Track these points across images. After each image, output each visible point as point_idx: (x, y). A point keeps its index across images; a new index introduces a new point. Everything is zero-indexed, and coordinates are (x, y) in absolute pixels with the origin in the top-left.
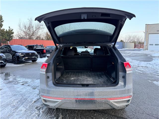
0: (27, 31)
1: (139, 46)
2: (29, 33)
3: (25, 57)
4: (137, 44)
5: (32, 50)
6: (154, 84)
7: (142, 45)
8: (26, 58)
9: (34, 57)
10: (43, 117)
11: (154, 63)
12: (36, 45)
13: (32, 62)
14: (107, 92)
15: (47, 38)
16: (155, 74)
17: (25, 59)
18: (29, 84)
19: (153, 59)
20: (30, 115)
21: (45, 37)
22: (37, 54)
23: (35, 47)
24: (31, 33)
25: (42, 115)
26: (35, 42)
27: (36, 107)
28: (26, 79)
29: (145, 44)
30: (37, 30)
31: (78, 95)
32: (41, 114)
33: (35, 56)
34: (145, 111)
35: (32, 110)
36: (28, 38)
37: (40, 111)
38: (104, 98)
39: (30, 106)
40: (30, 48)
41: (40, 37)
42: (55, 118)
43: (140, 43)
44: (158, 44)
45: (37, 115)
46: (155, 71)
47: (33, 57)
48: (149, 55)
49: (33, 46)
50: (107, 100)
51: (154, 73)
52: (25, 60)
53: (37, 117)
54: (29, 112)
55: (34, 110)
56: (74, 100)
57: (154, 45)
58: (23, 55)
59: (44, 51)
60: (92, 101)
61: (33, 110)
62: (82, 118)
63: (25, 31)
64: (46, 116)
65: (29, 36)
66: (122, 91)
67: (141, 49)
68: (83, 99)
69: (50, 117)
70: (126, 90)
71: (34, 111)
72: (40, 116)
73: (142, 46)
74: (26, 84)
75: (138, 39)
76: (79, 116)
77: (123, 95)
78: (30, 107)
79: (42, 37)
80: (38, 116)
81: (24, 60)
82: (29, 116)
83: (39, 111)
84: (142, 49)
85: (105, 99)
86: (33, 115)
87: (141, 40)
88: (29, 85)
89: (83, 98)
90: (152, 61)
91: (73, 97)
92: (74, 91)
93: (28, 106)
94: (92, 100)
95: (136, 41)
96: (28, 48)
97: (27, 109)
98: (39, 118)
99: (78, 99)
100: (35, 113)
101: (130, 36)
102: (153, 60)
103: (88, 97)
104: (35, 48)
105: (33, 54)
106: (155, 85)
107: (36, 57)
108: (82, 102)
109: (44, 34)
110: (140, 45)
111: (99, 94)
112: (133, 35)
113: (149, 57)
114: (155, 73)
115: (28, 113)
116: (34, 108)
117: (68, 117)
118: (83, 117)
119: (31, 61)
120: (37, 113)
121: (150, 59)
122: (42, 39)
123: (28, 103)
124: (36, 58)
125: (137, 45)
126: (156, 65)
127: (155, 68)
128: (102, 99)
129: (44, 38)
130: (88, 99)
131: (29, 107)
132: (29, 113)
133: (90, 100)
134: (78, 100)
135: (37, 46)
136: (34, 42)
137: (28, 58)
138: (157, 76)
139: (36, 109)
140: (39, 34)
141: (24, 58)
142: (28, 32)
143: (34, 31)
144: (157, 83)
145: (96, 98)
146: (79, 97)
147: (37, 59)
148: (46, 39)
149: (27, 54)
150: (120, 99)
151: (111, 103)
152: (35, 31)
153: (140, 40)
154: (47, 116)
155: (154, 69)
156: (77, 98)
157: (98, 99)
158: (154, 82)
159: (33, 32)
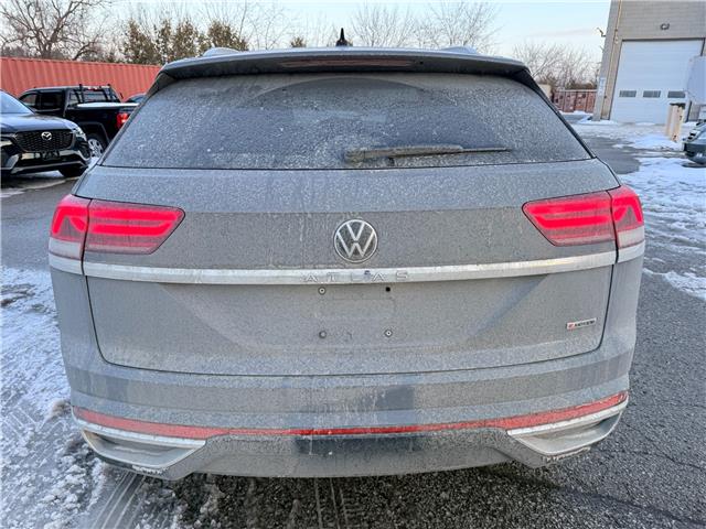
0: (26, 14)
1: (572, 102)
2: (39, 25)
3: (20, 152)
4: (560, 90)
5: (59, 114)
6: (668, 285)
7: (584, 96)
8: (26, 156)
9: (72, 152)
10: (107, 511)
11: (649, 183)
12: (75, 90)
13: (60, 178)
14: (496, 385)
15: (137, 53)
16: (665, 234)
17: (21, 163)
18: (37, 302)
19: (641, 160)
20: (32, 497)
21: (123, 49)
22: (84, 136)
23: (71, 101)
24: (47, 27)
25: (104, 494)
26: (74, 71)
27: (68, 440)
28: (27, 272)
29: (601, 91)
30: (80, 7)
31: (310, 410)
32: (99, 487)
33: (76, 148)
34: (652, 437)
35: (45, 461)
36: (33, 51)
37: (95, 471)
38: (471, 423)
39: (36, 437)
40: (47, 102)
41: (100, 49)
42: (180, 509)
43: (574, 85)
44: (656, 93)
45: (72, 498)
46: (661, 219)
47: (62, 153)
48: (618, 141)
49: (63, 93)
50: (492, 429)
51: (656, 227)
52: (21, 169)
53: (70, 510)
54: (25, 479)
55: (59, 465)
56: (289, 438)
57: (640, 94)
58: (9, 143)
59: (122, 119)
60: (401, 438)
61: (50, 461)
62: (333, 498)
63: (15, 14)
64: (125, 499)
65: (39, 41)
66: (584, 369)
67: (576, 113)
68: (344, 431)
69: (152, 505)
70: (604, 362)
71: (55, 472)
72: (93, 501)
73: (584, 100)
74: (22, 301)
75: (568, 68)
76: (317, 491)
77: (586, 394)
78: (37, 444)
79: (106, 48)
80: (79, 501)
81: (15, 166)
82: (26, 506)
83: (90, 468)
84: (583, 113)
85: (483, 424)
86: (49, 497)
87: (579, 70)
88: (36, 309)
89: (346, 424)
90: (638, 170)
91: (278, 423)
92: (285, 387)
93: (23, 441)
94: (403, 434)
95: (556, 74)
96: (35, 107)
97: (15, 459)
98: (86, 513)
99: (309, 432)
100: (62, 483)
101: (534, 51)
102: (641, 168)
103: (374, 420)
104: (75, 105)
105: (61, 136)
106: (676, 290)
107: (79, 153)
108: (334, 452)
109: (118, 31)
110: (573, 97)
111: (443, 397)
112: (546, 48)
113: (619, 152)
114: (664, 230)
115: (20, 486)
116: (62, 450)
117: (255, 500)
118: (337, 495)
119: (57, 173)
120: (73, 480)
121: (626, 160)
122: (111, 60)
123: (25, 421)
124: (77, 157)
125: (561, 97)
126: (661, 191)
127: (658, 206)
128: (464, 424)
129: (119, 55)
130: (374, 430)
131: (29, 446)
132: (23, 489)
133: (387, 439)
134: (310, 437)
135: (79, 92)
136: (68, 73)
137: (38, 155)
138: (674, 247)
139: (71, 459)
140: (91, 30)
141: (17, 156)
142: (28, 18)
143: (63, 13)
144: (683, 279)
145: (429, 421)
146: (319, 422)
147: (84, 162)
148: (127, 57)
149: (29, 138)
150: (569, 420)
151: (517, 442)
152: (66, 15)
153: (576, 75)
154: (135, 502)
155: (652, 210)
156: (306, 427)
157: (440, 427)
158: (667, 275)
159: (60, 20)
